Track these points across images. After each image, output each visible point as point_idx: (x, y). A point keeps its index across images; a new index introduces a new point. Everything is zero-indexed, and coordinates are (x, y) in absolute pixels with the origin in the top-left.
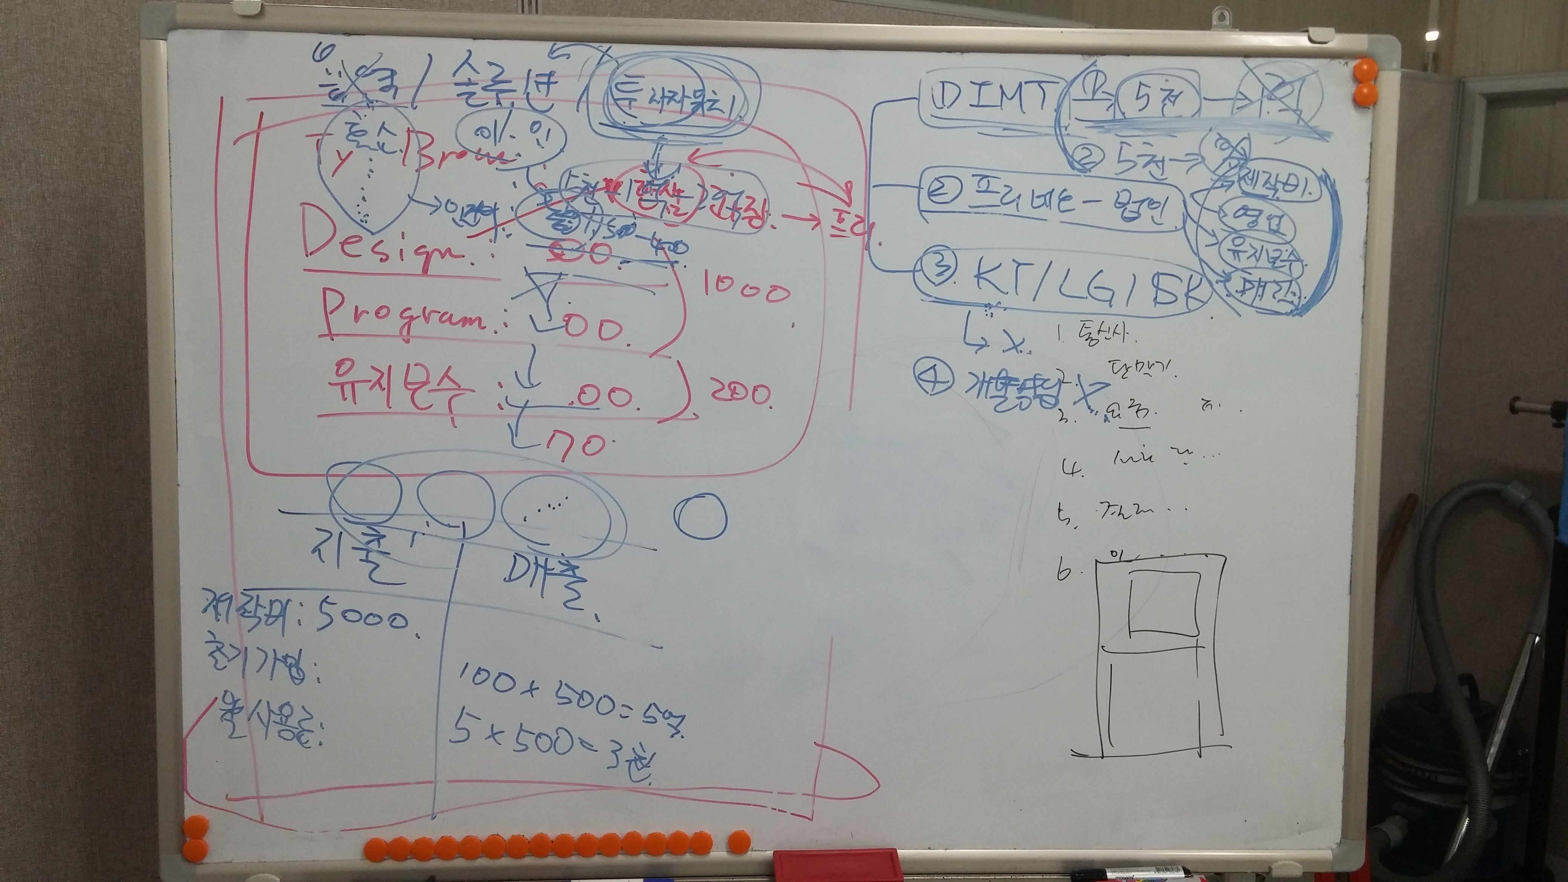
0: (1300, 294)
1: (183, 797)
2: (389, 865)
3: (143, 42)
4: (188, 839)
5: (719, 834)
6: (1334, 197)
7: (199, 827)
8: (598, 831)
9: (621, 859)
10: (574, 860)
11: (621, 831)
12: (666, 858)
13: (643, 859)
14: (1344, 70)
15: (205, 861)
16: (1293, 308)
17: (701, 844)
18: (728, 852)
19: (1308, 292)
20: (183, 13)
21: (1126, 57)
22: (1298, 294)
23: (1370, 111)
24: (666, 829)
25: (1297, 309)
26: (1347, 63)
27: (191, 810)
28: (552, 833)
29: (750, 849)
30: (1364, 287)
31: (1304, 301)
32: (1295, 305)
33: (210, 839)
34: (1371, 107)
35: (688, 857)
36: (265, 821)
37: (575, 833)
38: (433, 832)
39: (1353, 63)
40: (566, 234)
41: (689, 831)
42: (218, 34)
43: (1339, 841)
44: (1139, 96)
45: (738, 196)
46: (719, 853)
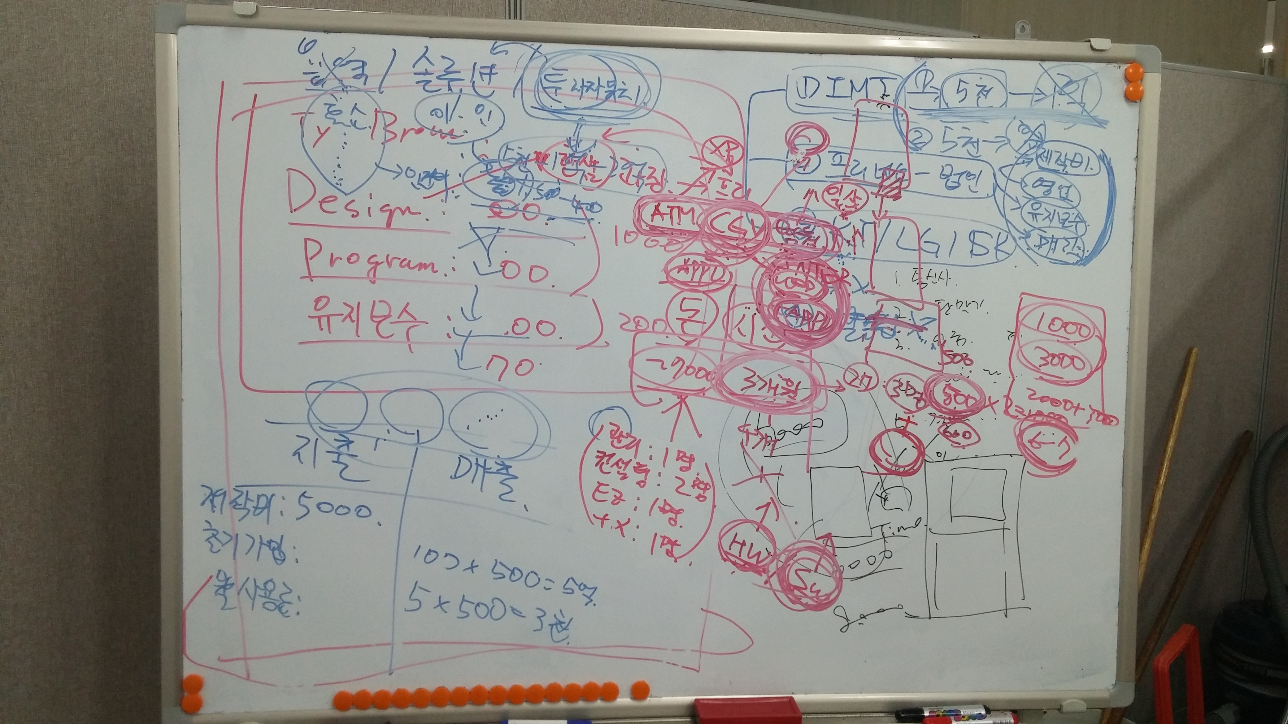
0: (1084, 249)
1: (182, 659)
2: (353, 713)
3: (158, 36)
4: (186, 694)
5: (624, 685)
6: (1110, 171)
7: (196, 684)
8: (526, 683)
9: (544, 705)
10: (506, 707)
11: (544, 682)
12: (581, 704)
13: (562, 705)
14: (1117, 72)
15: (202, 711)
16: (1078, 259)
17: (610, 692)
18: (631, 698)
19: (1090, 247)
20: (193, 11)
21: (949, 60)
22: (1082, 249)
23: (1138, 104)
24: (581, 681)
25: (1081, 260)
26: (1120, 67)
27: (188, 670)
28: (488, 685)
29: (649, 695)
30: (1133, 243)
31: (1086, 254)
32: (1079, 257)
33: (204, 694)
34: (1138, 101)
35: (599, 703)
36: (251, 678)
37: (507, 685)
38: (390, 685)
39: (1124, 67)
40: (503, 196)
41: (600, 681)
42: (221, 29)
43: (1114, 683)
44: (959, 90)
45: (641, 166)
46: (624, 700)
